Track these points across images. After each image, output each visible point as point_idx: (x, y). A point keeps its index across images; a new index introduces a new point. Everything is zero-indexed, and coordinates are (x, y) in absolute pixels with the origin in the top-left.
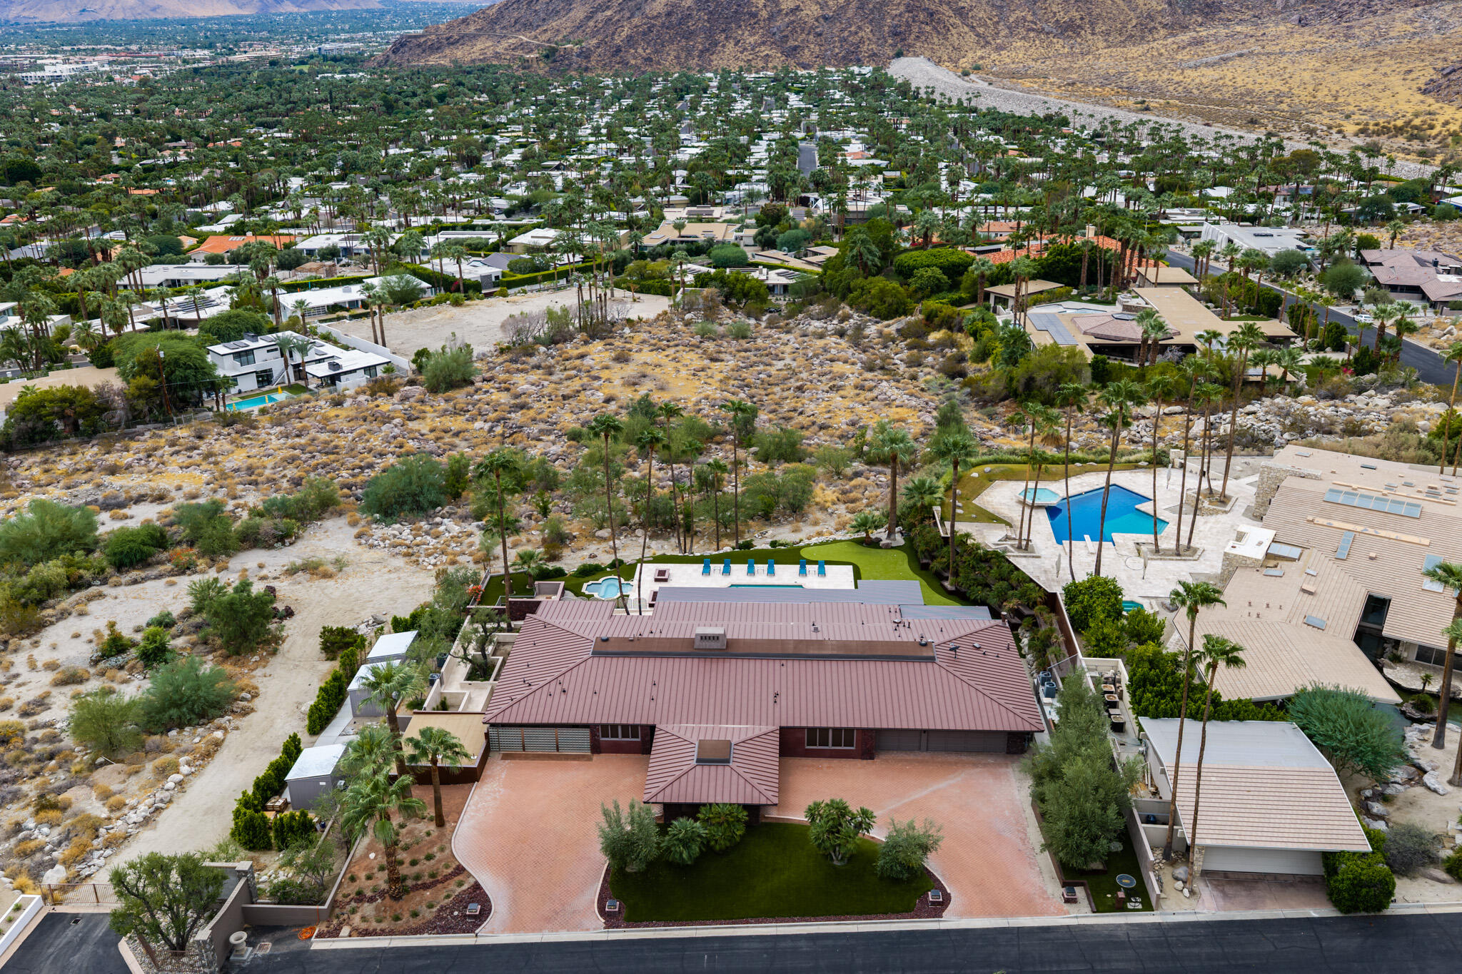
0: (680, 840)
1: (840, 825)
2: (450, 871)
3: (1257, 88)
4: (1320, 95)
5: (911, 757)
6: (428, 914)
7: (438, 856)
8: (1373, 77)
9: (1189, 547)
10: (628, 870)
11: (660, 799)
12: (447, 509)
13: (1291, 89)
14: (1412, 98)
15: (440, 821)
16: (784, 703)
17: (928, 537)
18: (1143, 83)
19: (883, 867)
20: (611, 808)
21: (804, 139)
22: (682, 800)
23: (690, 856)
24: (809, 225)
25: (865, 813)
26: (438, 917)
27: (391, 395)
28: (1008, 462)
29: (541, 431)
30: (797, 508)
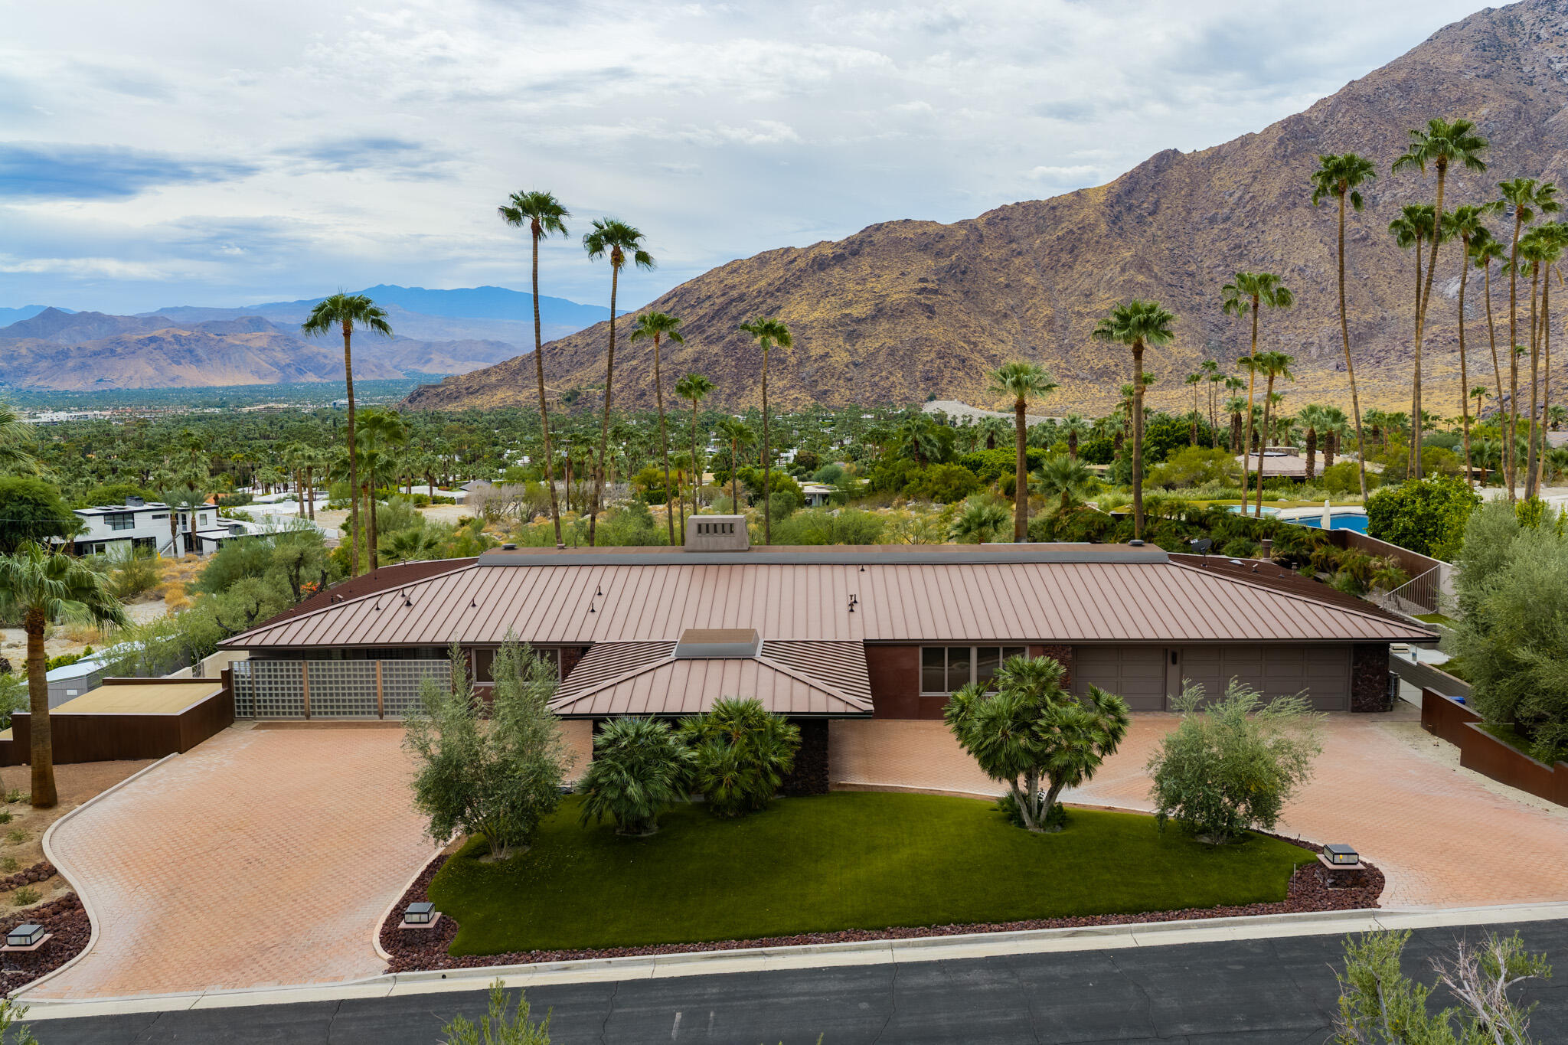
2: (10, 875)
5: (1149, 717)
11: (582, 708)
15: (45, 799)
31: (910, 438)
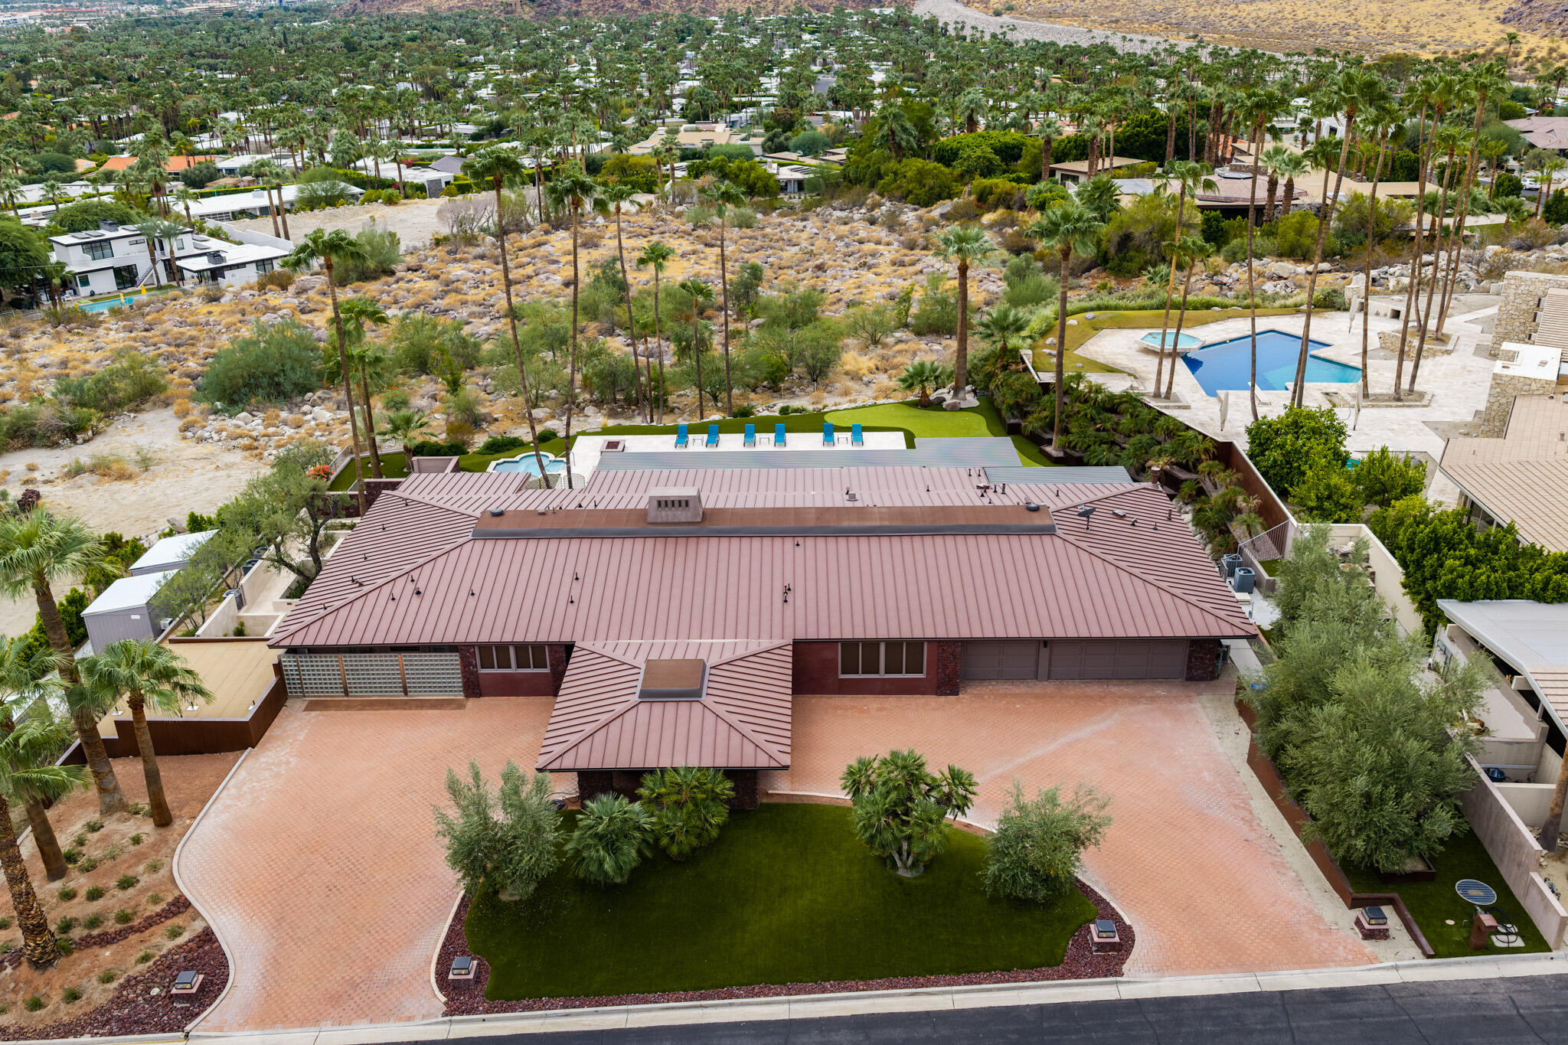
0: (600, 837)
1: (910, 799)
2: (158, 908)
3: (1320, 20)
4: (1389, 27)
5: (1022, 689)
6: (98, 995)
7: (145, 880)
8: (1447, 7)
9: (1411, 391)
10: (504, 897)
11: (568, 762)
12: (319, 393)
13: (1357, 21)
14: (1490, 28)
15: (162, 817)
16: (800, 603)
17: (1017, 386)
18: (1193, 18)
19: (997, 878)
20: (465, 778)
21: (820, 72)
22: (609, 764)
23: (619, 868)
24: (827, 130)
25: (956, 776)
26: (119, 1001)
27: (284, 288)
28: (1116, 308)
29: (472, 314)
30: (819, 373)
31: (886, 128)
